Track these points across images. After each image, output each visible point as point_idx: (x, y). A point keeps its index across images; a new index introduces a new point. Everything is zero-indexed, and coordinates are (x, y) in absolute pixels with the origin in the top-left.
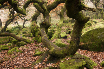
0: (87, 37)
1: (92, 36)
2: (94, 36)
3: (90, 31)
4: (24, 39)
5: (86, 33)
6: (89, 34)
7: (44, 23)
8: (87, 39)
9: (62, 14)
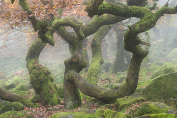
0: (154, 89)
1: (165, 87)
2: (168, 87)
3: (159, 78)
4: (18, 97)
5: (153, 82)
6: (159, 83)
7: (74, 61)
8: (155, 93)
9: (98, 43)
